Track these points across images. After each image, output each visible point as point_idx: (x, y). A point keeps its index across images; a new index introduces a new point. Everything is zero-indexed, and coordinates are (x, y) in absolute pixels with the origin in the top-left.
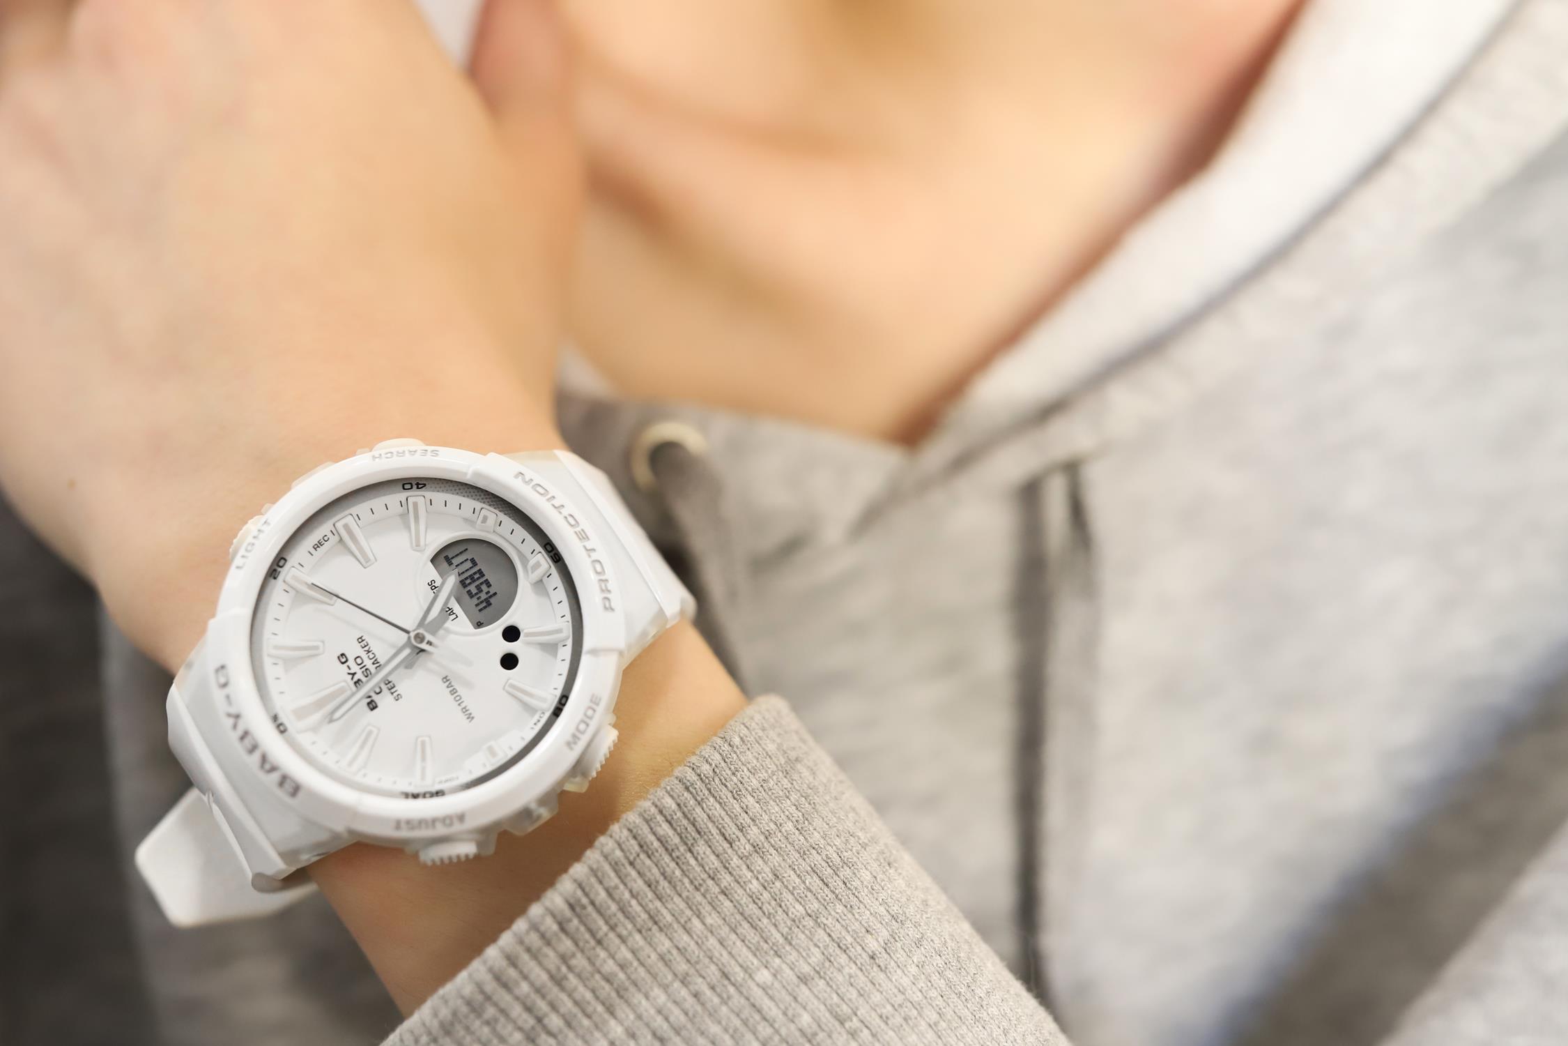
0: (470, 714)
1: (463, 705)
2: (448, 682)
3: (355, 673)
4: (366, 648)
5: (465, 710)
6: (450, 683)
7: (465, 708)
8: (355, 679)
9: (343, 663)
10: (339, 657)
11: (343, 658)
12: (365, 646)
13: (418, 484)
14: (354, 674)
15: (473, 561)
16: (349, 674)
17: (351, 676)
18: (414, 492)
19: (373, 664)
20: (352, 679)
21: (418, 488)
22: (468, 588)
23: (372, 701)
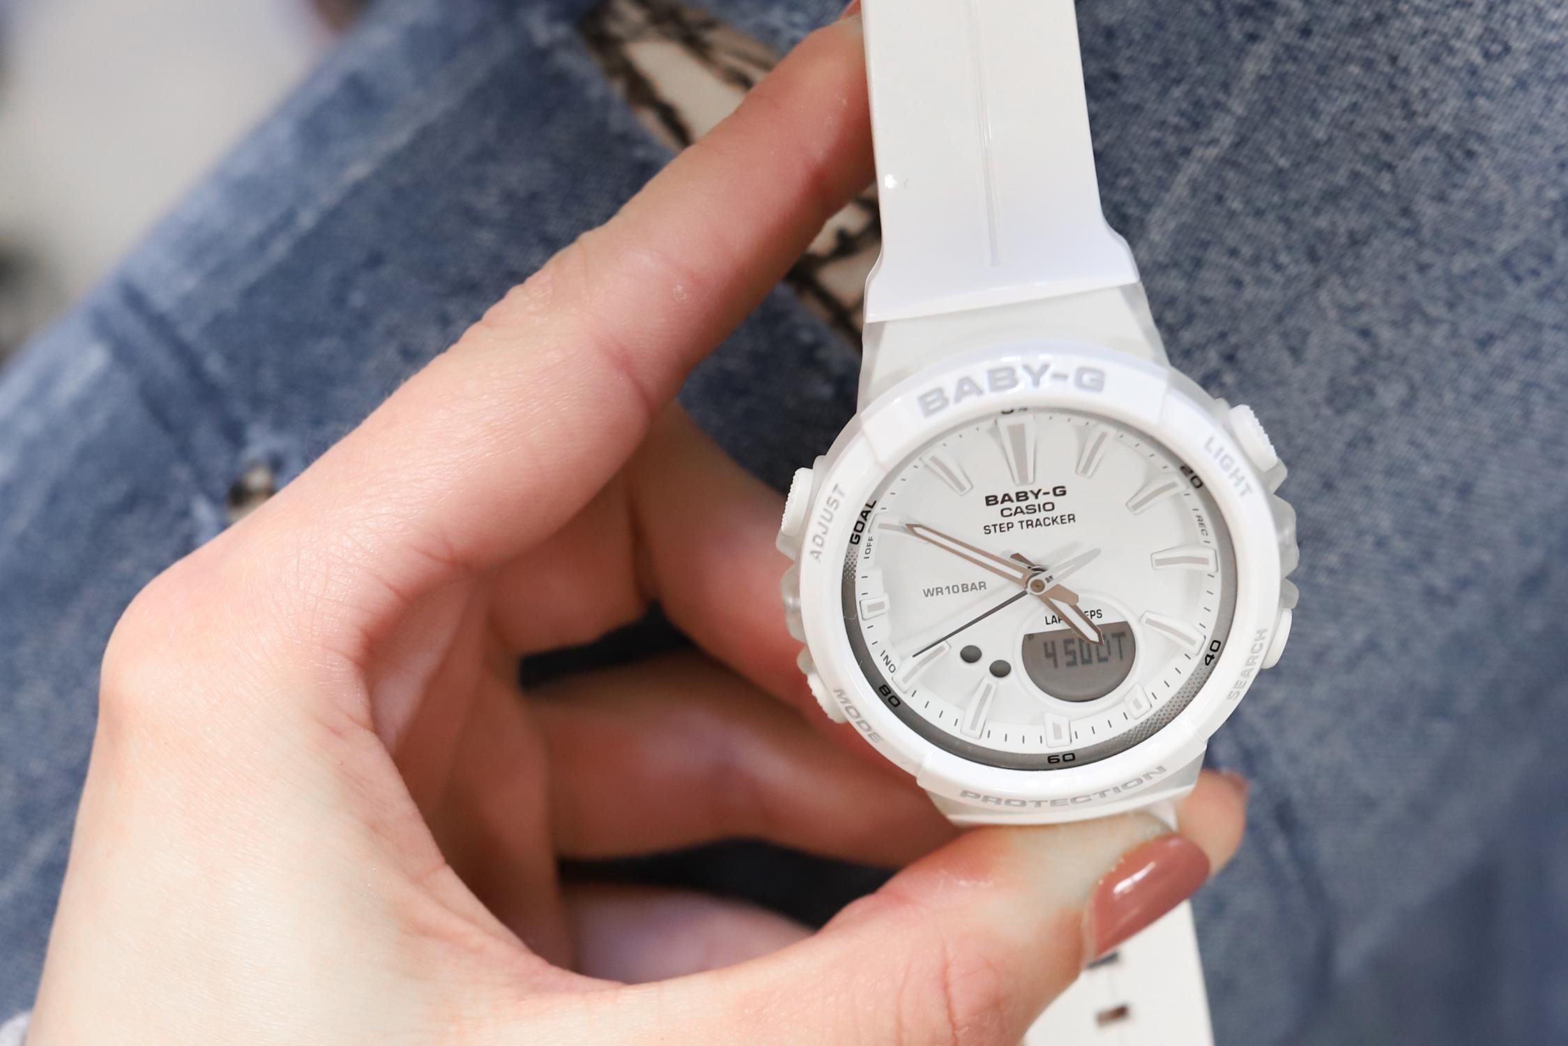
0: (932, 595)
1: (945, 592)
2: (978, 587)
3: (1037, 498)
4: (1059, 520)
5: (939, 591)
6: (976, 588)
7: (941, 592)
8: (1030, 495)
9: (1055, 489)
10: (1063, 487)
11: (1060, 491)
12: (1062, 520)
13: (1212, 657)
14: (1036, 496)
15: (1105, 660)
16: (1040, 491)
17: (1036, 492)
18: (1205, 650)
19: (1038, 520)
20: (1032, 492)
21: (1208, 656)
22: (1077, 642)
23: (997, 503)
